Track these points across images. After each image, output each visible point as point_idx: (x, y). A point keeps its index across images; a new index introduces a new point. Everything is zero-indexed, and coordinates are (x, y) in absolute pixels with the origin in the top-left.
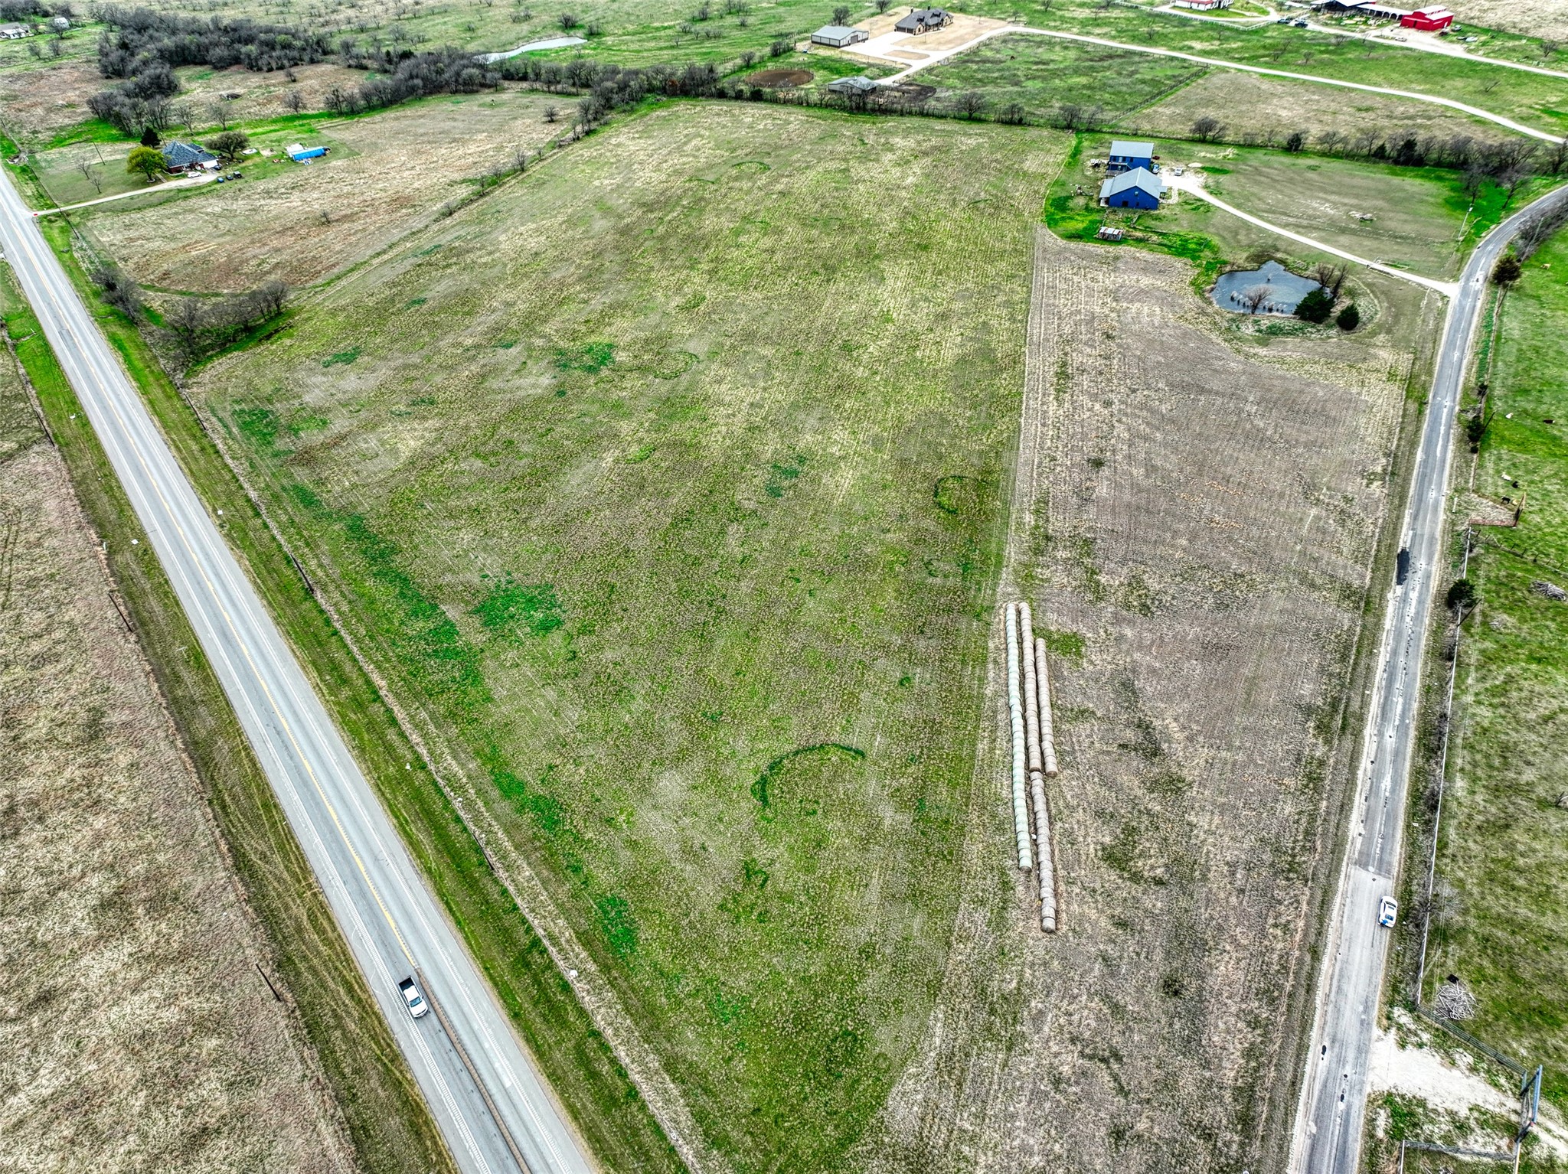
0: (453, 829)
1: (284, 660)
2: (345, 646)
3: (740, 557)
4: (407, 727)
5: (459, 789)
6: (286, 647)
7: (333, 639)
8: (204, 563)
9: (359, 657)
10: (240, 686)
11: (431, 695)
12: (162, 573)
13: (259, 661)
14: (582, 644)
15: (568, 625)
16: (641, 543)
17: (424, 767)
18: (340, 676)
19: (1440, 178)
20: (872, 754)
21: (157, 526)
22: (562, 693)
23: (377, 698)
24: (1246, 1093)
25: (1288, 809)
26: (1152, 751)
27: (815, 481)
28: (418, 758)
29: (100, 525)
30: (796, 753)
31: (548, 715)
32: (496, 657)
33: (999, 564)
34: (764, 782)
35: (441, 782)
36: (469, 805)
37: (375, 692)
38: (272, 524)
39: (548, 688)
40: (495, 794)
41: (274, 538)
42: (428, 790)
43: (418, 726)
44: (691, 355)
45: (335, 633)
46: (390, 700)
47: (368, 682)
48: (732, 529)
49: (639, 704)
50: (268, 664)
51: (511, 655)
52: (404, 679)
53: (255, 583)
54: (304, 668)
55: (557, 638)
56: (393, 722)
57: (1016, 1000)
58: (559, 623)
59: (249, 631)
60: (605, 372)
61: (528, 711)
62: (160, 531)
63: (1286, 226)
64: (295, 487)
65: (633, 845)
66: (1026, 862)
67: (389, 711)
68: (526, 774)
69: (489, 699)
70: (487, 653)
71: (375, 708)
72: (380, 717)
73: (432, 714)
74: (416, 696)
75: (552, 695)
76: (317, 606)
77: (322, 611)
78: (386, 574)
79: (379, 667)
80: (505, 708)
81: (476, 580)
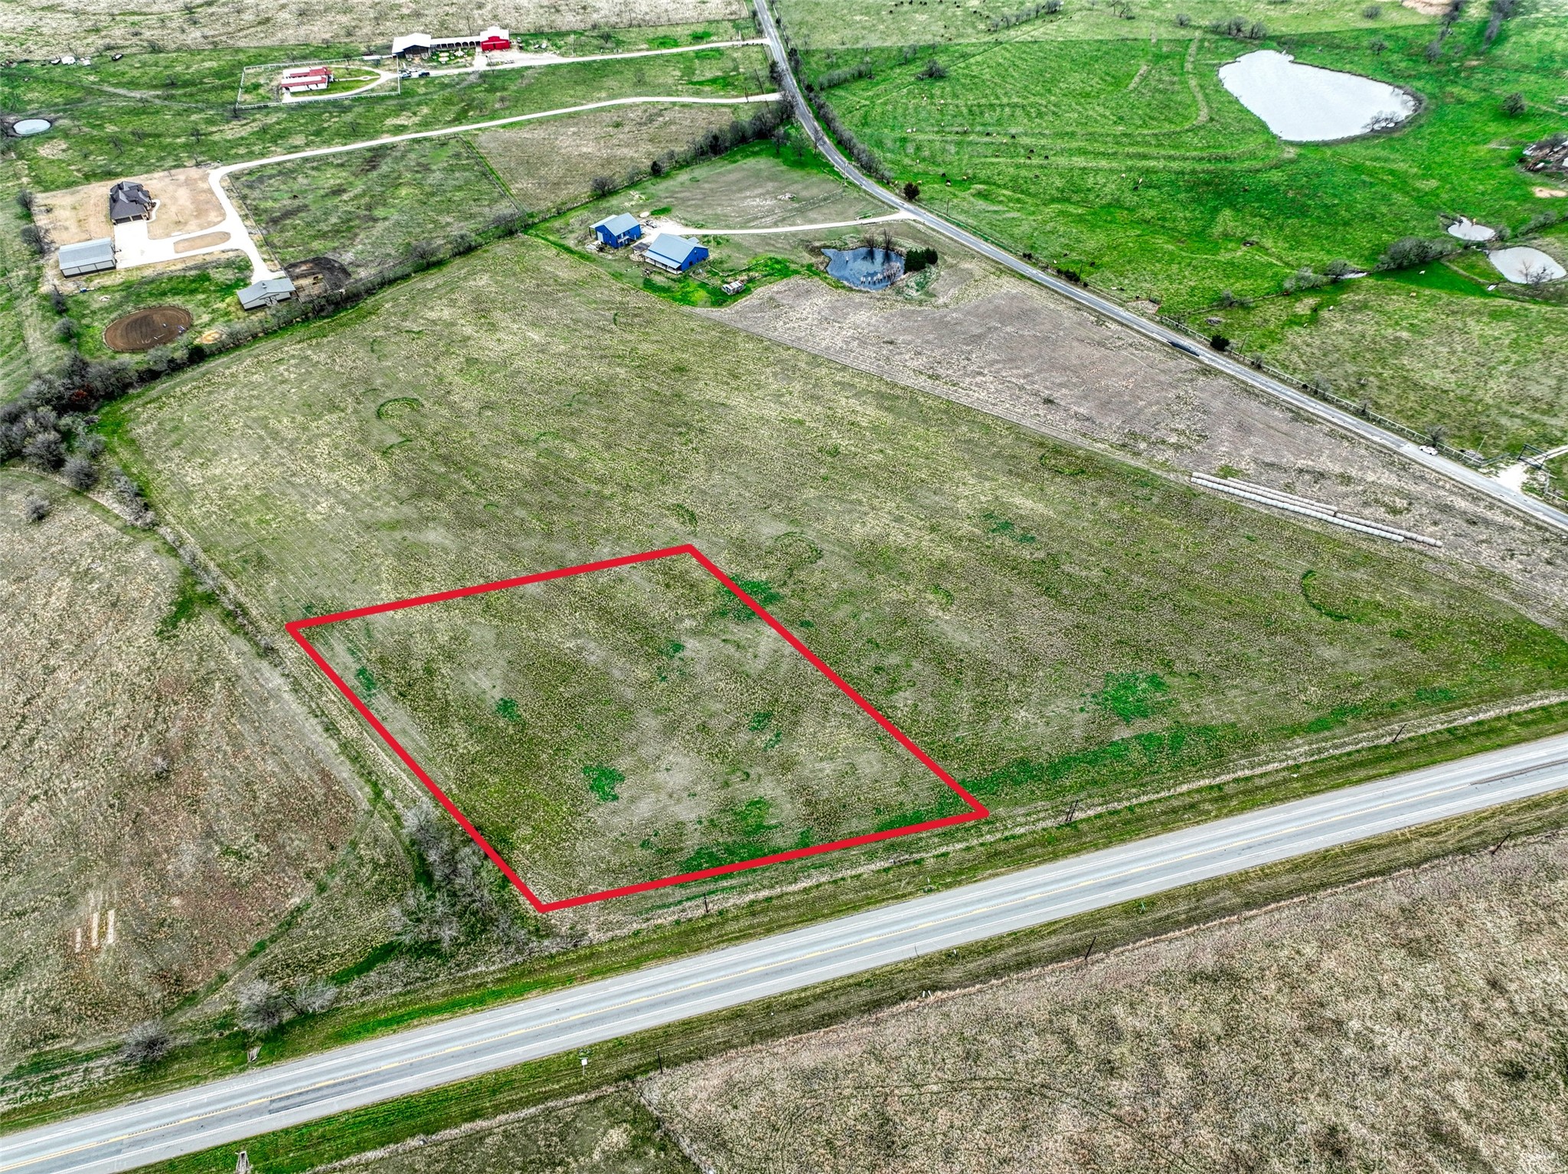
0: (1356, 757)
2: (1151, 802)
3: (1104, 574)
4: (1258, 771)
5: (1320, 751)
7: (1138, 810)
9: (1166, 795)
11: (1221, 756)
14: (1179, 666)
15: (1159, 672)
16: (1068, 617)
17: (1298, 767)
18: (1186, 808)
19: (755, 154)
20: (1309, 566)
21: (912, 945)
22: (1234, 687)
23: (1219, 787)
24: (1527, 523)
25: (1363, 452)
26: (1320, 476)
28: (1287, 768)
29: (876, 1005)
30: (1307, 596)
31: (1256, 698)
32: (1185, 715)
33: (1148, 472)
34: (1329, 614)
35: (1316, 757)
36: (1336, 747)
37: (1211, 787)
39: (1227, 693)
40: (1327, 733)
41: (968, 849)
42: (1319, 767)
45: (1130, 809)
46: (1222, 780)
47: (1199, 791)
48: (1067, 568)
49: (1252, 652)
50: (1163, 853)
51: (1186, 707)
53: (1040, 863)
54: (1171, 830)
55: (1171, 681)
56: (1247, 779)
57: (1481, 570)
58: (1155, 676)
61: (1249, 707)
62: (917, 944)
65: (1376, 677)
66: (1401, 539)
67: (1236, 780)
68: (1312, 716)
69: (1233, 725)
70: (1181, 720)
71: (1229, 790)
72: (1242, 786)
73: (1242, 757)
74: (1220, 764)
75: (1234, 692)
76: (1088, 820)
77: (1099, 816)
78: (1057, 772)
79: (1182, 783)
80: (1246, 718)
81: (1085, 715)
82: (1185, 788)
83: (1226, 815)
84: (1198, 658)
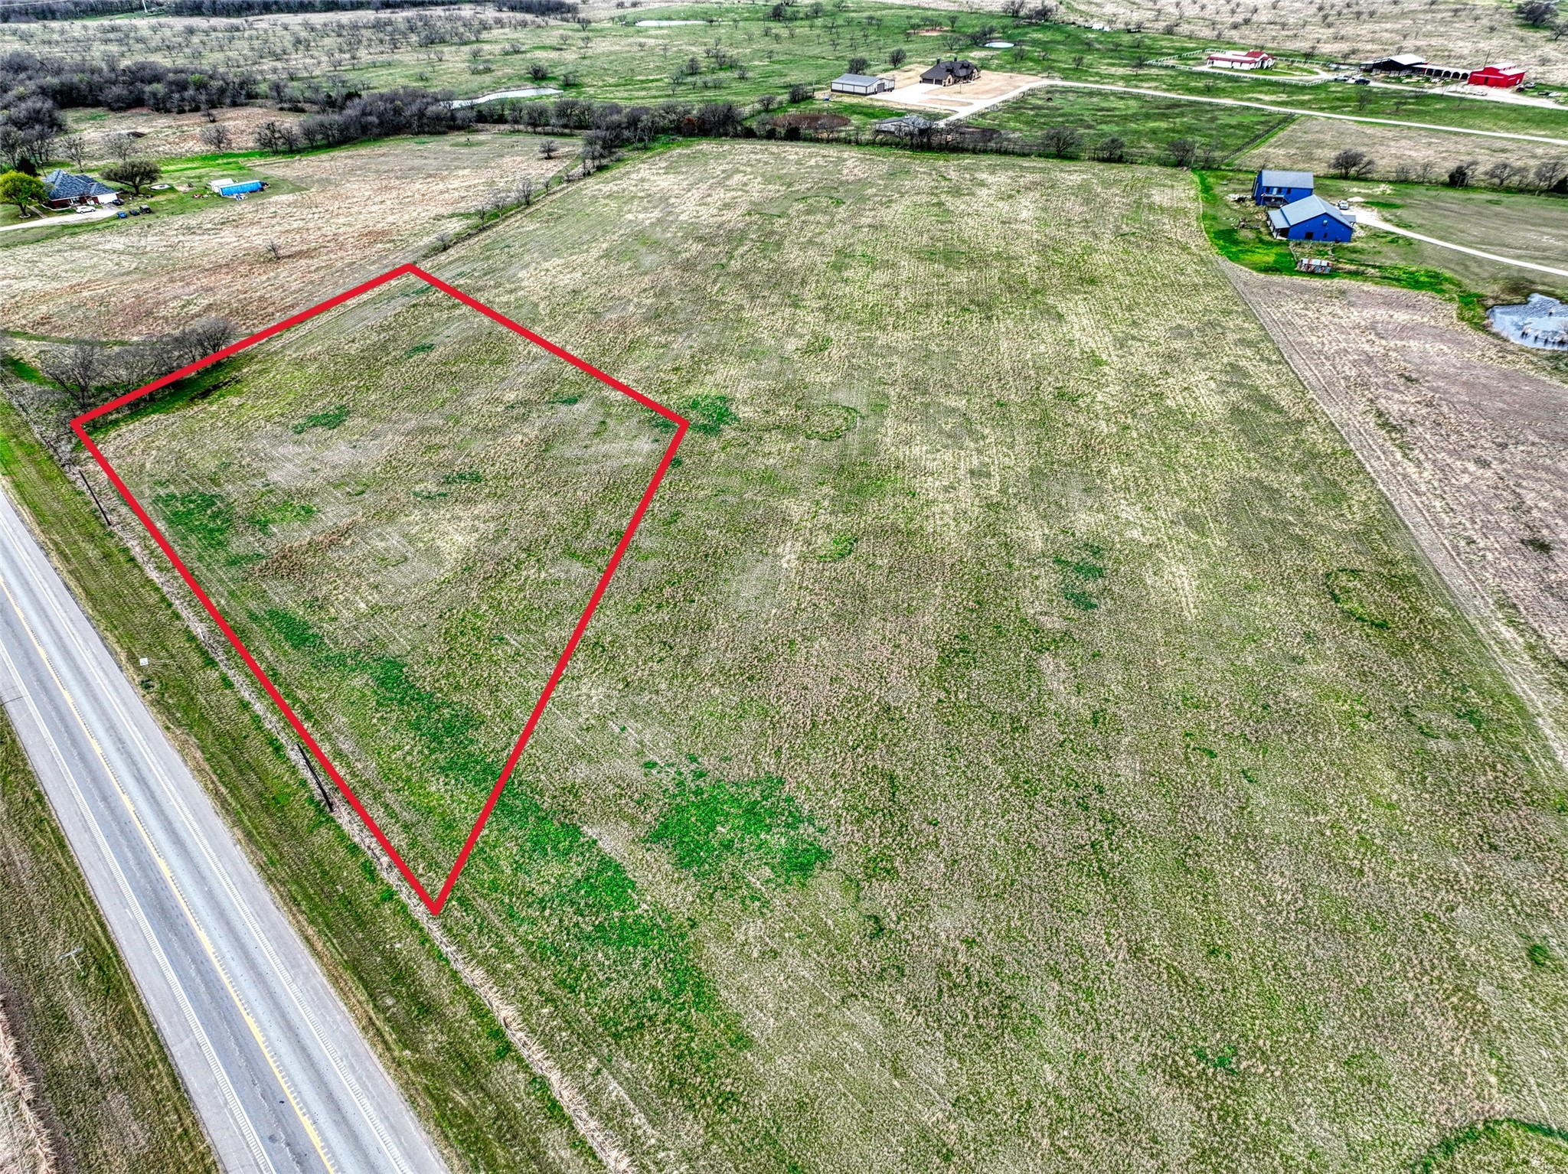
1: (293, 965)
2: (415, 925)
3: (1087, 714)
4: (588, 1126)
6: (292, 932)
7: (387, 909)
8: (115, 757)
9: (448, 950)
10: (201, 1035)
11: (617, 1036)
12: (30, 780)
13: (237, 967)
14: (884, 895)
15: (841, 860)
16: (904, 692)
18: (414, 997)
21: (23, 690)
22: (889, 1018)
23: (506, 1050)
27: (1136, 581)
30: (1447, 1148)
31: (881, 1077)
32: (724, 935)
37: (497, 1034)
38: (237, 678)
39: (856, 1007)
41: (245, 706)
43: (611, 1118)
44: (847, 409)
45: (390, 895)
46: (535, 1054)
47: (479, 1010)
49: (1054, 1036)
51: (752, 930)
52: (550, 1000)
53: (217, 793)
54: (335, 980)
55: (827, 887)
56: (554, 1111)
58: (823, 855)
59: (211, 897)
60: (729, 433)
61: (835, 1066)
62: (28, 699)
63: (1519, 257)
64: (273, 614)
67: (540, 1084)
69: (743, 1041)
70: (704, 929)
71: (505, 1076)
72: (522, 1099)
73: (632, 1086)
74: (586, 1039)
75: (869, 1022)
76: (343, 837)
77: (354, 849)
78: (464, 767)
79: (492, 971)
80: (784, 1064)
81: (636, 773)
82: (474, 975)
83: (407, 1085)
84: (946, 924)
